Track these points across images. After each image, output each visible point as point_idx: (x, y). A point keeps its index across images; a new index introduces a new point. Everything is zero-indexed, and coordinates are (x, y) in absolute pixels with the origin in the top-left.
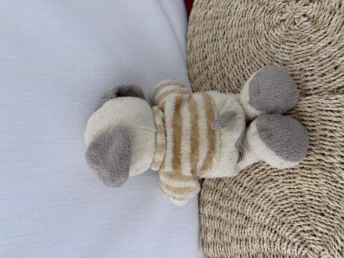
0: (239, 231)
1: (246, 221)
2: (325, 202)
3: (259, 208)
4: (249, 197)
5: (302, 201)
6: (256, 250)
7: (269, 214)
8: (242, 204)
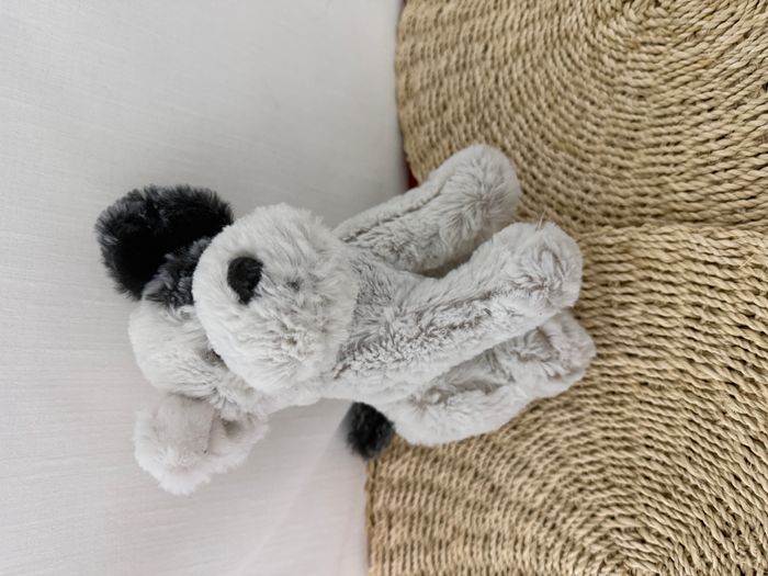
0: (472, 515)
1: (491, 496)
2: (677, 469)
3: (526, 467)
4: (508, 438)
5: (628, 459)
6: (504, 562)
7: (545, 485)
8: (488, 454)
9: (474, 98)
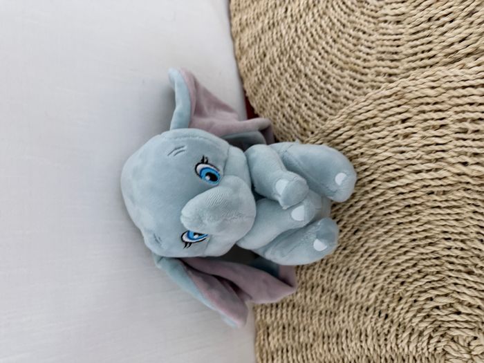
9: (282, 45)
